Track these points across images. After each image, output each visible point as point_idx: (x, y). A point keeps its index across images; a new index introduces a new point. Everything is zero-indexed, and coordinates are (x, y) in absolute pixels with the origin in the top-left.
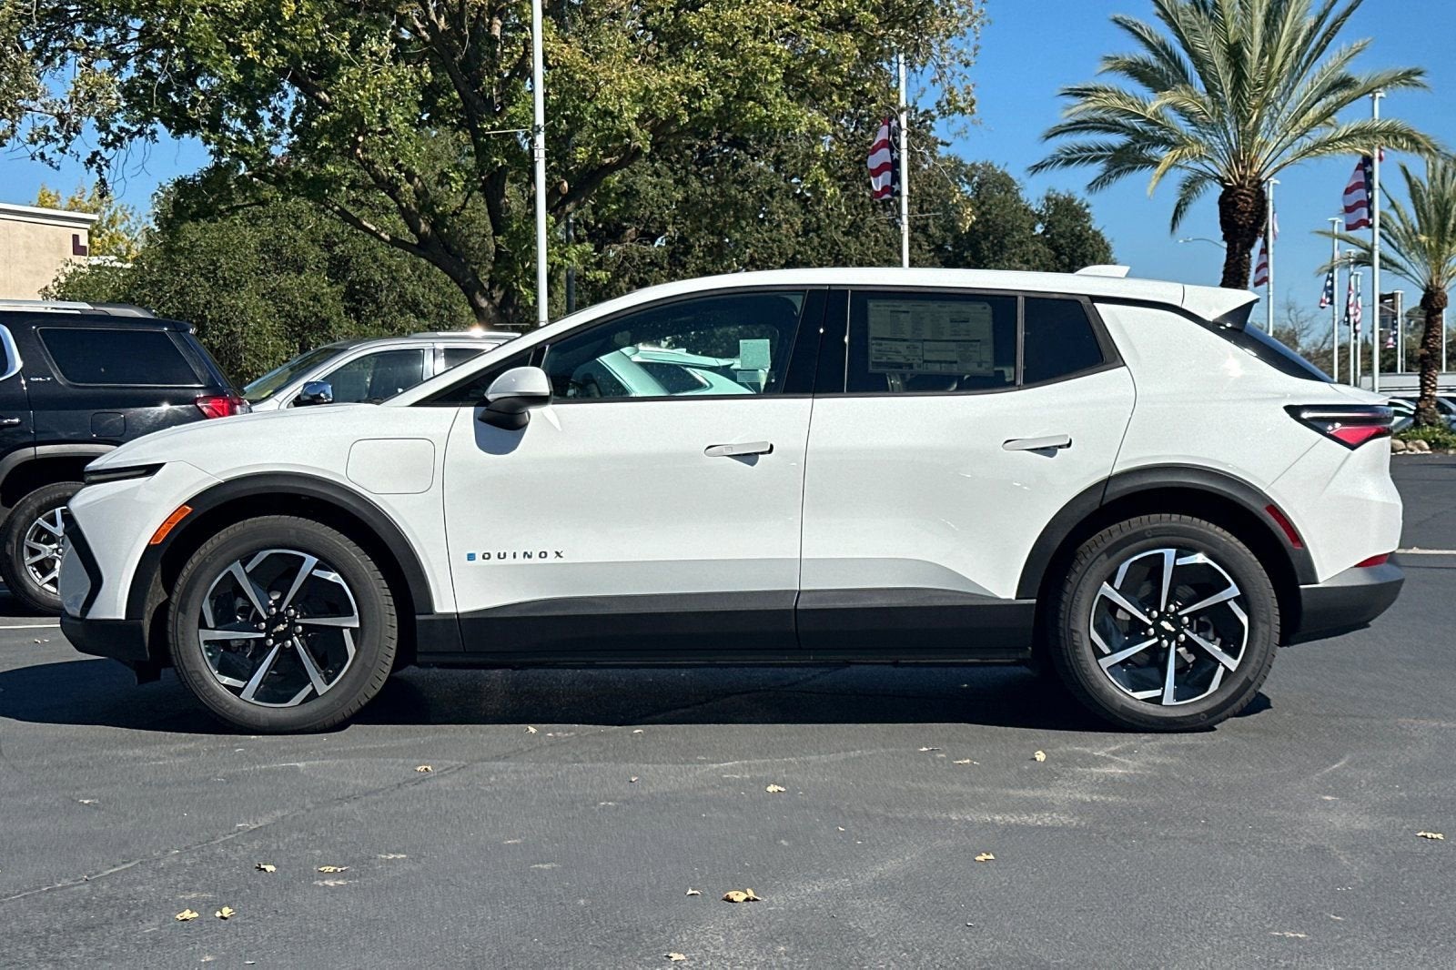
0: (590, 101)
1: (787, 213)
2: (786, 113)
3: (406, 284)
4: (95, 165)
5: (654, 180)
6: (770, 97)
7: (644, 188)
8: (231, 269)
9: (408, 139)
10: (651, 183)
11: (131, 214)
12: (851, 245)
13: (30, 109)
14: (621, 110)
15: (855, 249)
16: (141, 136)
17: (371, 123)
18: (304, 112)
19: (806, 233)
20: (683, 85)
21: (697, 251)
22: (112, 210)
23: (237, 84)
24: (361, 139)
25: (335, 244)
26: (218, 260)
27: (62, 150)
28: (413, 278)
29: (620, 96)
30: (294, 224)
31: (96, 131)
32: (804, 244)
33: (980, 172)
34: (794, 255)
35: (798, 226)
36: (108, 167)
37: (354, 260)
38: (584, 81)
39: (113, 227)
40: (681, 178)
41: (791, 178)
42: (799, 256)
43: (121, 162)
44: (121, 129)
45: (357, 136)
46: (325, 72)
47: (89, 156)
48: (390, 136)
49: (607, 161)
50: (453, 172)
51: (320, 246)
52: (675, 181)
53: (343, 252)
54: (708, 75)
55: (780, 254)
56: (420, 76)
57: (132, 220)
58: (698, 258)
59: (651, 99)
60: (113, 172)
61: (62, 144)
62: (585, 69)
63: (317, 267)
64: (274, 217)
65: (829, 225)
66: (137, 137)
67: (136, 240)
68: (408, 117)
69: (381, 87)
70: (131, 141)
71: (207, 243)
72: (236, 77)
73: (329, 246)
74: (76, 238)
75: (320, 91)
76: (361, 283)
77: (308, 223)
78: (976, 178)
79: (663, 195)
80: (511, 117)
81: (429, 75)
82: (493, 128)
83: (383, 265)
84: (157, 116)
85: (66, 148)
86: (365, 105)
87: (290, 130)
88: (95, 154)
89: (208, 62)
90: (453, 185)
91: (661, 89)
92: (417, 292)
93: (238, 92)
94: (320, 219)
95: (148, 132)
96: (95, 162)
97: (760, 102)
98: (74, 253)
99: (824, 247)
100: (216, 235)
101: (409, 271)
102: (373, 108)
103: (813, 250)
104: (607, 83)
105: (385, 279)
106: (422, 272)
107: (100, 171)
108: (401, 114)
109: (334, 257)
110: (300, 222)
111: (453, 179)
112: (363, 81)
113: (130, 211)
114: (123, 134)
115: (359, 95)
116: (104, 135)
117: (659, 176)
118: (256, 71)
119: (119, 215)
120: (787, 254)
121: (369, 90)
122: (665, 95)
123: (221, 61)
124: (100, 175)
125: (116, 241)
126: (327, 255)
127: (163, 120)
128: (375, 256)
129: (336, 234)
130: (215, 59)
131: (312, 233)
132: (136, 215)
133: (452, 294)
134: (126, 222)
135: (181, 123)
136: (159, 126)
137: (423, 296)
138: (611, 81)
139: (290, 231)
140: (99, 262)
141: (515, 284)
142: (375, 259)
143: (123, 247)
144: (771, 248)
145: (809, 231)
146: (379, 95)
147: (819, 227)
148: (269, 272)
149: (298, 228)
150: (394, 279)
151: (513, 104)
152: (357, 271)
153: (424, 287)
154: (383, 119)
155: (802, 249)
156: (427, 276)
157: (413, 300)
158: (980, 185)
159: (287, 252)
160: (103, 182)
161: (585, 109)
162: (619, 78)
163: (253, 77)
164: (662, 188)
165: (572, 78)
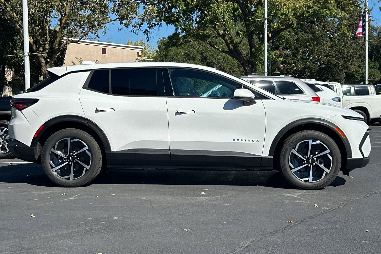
0: (279, 10)
1: (326, 41)
2: (336, 12)
3: (222, 63)
4: (146, 33)
5: (289, 33)
6: (331, 7)
7: (286, 35)
8: (177, 60)
9: (230, 23)
10: (288, 34)
11: (150, 47)
12: (345, 50)
13: (135, 17)
14: (288, 13)
15: (346, 51)
16: (158, 25)
17: (220, 19)
18: (199, 17)
19: (332, 47)
20: (306, 5)
21: (300, 52)
22: (145, 46)
23: (185, 10)
24: (217, 23)
25: (203, 53)
26: (174, 58)
27: (138, 29)
28: (223, 61)
29: (288, 9)
30: (193, 48)
31: (147, 24)
32: (331, 50)
33: (379, 29)
34: (328, 53)
35: (330, 45)
36: (149, 34)
37: (208, 57)
38: (278, 5)
39: (145, 50)
40: (296, 32)
41: (327, 32)
42: (329, 53)
43: (153, 32)
44: (153, 23)
45: (216, 22)
46: (206, 6)
47: (145, 31)
48: (224, 22)
49: (282, 28)
50: (240, 32)
51: (199, 53)
52: (295, 34)
53: (205, 55)
54: (313, 2)
55: (324, 53)
56: (234, 6)
57: (150, 48)
58: (301, 54)
59: (297, 9)
60: (150, 35)
61: (138, 28)
62: (278, 2)
63: (198, 59)
64: (188, 46)
65: (338, 44)
66: (157, 25)
67: (151, 53)
68: (229, 17)
69: (223, 9)
70: (155, 27)
71: (171, 53)
72: (184, 8)
73: (202, 53)
74: (138, 53)
75: (205, 11)
76: (210, 63)
77: (197, 48)
78: (378, 31)
79: (291, 37)
80: (257, 16)
81: (236, 5)
82: (252, 19)
83: (215, 58)
84: (163, 19)
85: (139, 29)
86: (219, 14)
87: (195, 22)
88: (146, 30)
89: (178, 4)
90: (241, 35)
91: (300, 7)
92: (224, 65)
93: (184, 12)
94: (200, 46)
95: (160, 24)
96: (146, 32)
97: (328, 9)
98: (138, 57)
99: (337, 51)
100: (173, 51)
101: (222, 60)
102: (221, 15)
103: (334, 51)
104: (284, 5)
105: (216, 62)
106: (226, 60)
107: (147, 34)
108: (227, 16)
109: (203, 56)
110: (194, 47)
111: (240, 34)
112: (218, 7)
113: (149, 46)
114: (153, 25)
115: (217, 11)
116: (149, 25)
117: (290, 32)
118: (190, 6)
119: (147, 47)
120: (326, 53)
121: (220, 10)
122: (301, 8)
123: (181, 4)
124: (147, 35)
125: (146, 53)
126: (201, 56)
127: (164, 20)
128: (214, 56)
129: (204, 50)
130: (179, 3)
131: (198, 50)
132: (151, 47)
133: (233, 65)
134: (149, 49)
135: (168, 21)
136: (163, 22)
137: (226, 66)
138: (286, 4)
139: (192, 50)
140: (144, 59)
141: (256, 62)
142: (214, 57)
143: (148, 55)
144: (321, 51)
145: (333, 46)
146: (222, 11)
147: (336, 45)
148: (186, 61)
149: (194, 49)
150: (218, 62)
151: (257, 13)
152: (209, 60)
153: (226, 64)
154: (223, 18)
155: (330, 51)
156: (227, 61)
157: (223, 67)
158: (379, 33)
159: (191, 55)
160: (148, 37)
161: (278, 13)
162: (288, 4)
163: (189, 8)
164: (291, 35)
165: (275, 5)
